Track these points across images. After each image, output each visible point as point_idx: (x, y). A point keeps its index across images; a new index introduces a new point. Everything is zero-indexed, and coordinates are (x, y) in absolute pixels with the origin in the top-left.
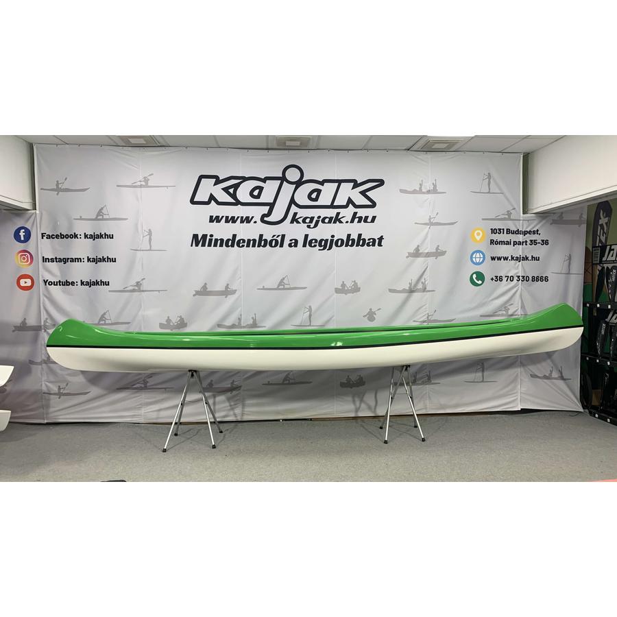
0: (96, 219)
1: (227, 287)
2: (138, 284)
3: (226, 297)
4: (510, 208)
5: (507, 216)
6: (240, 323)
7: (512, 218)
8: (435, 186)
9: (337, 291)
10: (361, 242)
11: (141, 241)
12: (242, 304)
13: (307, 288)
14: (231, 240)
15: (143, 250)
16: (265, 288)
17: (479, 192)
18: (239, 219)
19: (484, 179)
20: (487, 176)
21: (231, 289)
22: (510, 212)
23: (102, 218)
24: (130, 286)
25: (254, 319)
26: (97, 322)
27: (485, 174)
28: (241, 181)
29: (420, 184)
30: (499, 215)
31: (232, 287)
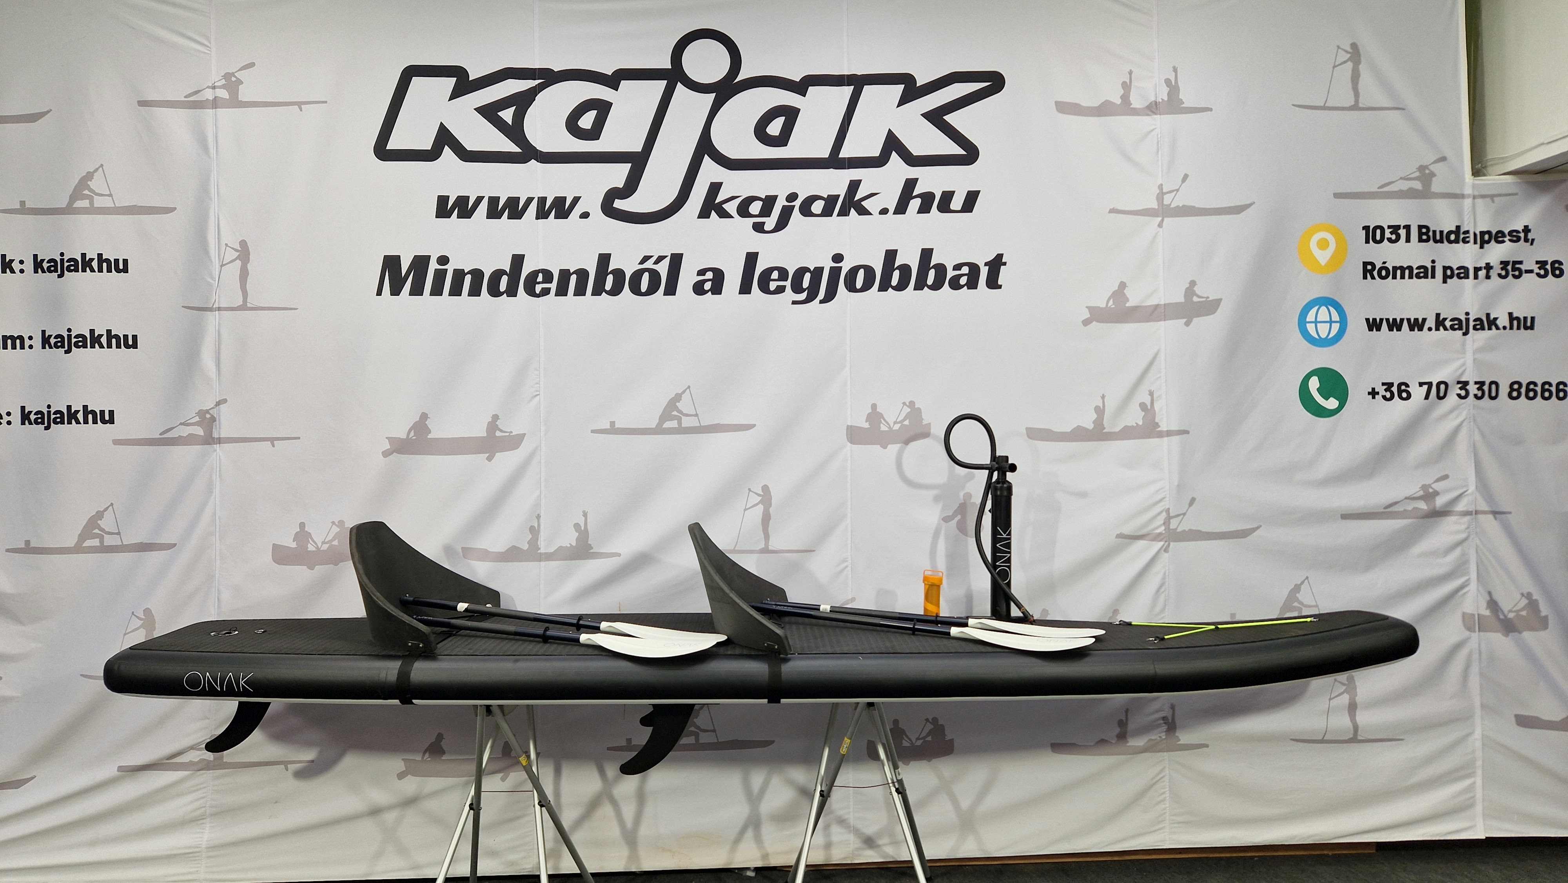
0: (69, 210)
1: (493, 426)
2: (206, 418)
3: (489, 459)
4: (1428, 158)
5: (1418, 185)
6: (534, 543)
7: (1435, 189)
8: (1174, 88)
9: (855, 435)
10: (932, 274)
11: (215, 281)
12: (543, 479)
13: (754, 426)
14: (508, 272)
15: (219, 309)
16: (616, 427)
17: (1322, 105)
18: (533, 207)
19: (1337, 64)
20: (1347, 52)
21: (507, 432)
22: (1429, 170)
23: (88, 206)
24: (181, 424)
25: (583, 528)
26: (71, 542)
27: (1338, 47)
28: (537, 84)
29: (1124, 83)
30: (1393, 182)
31: (511, 426)
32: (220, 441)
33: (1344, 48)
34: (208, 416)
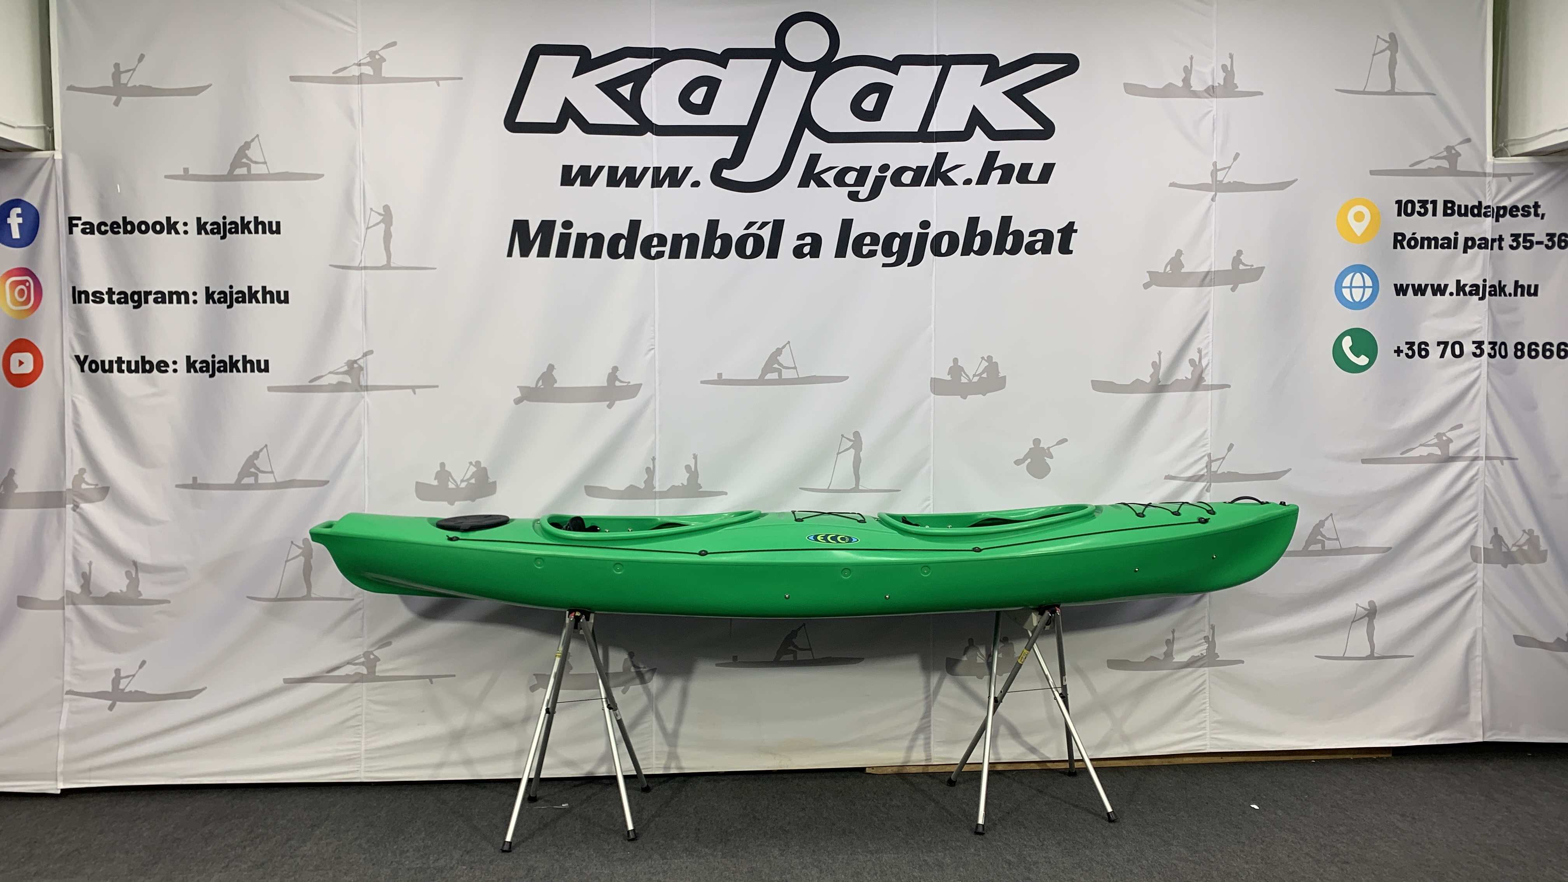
0: (230, 177)
1: (613, 376)
2: (353, 368)
3: (610, 406)
4: (1454, 139)
5: (1445, 164)
6: (650, 481)
7: (1460, 168)
8: (1229, 73)
9: (938, 387)
10: (1011, 238)
11: (361, 242)
12: (657, 425)
13: (847, 378)
14: (626, 236)
15: (365, 268)
16: (723, 378)
17: (1362, 89)
18: (649, 176)
19: (1376, 52)
20: (1386, 41)
21: (626, 383)
22: (1455, 149)
23: (246, 173)
24: (330, 373)
25: (693, 470)
26: (232, 480)
27: (1378, 37)
28: (653, 62)
29: (1186, 68)
30: (1423, 161)
31: (628, 377)
32: (367, 388)
33: (1382, 37)
34: (356, 366)
